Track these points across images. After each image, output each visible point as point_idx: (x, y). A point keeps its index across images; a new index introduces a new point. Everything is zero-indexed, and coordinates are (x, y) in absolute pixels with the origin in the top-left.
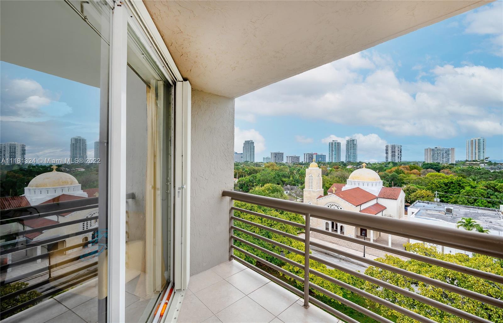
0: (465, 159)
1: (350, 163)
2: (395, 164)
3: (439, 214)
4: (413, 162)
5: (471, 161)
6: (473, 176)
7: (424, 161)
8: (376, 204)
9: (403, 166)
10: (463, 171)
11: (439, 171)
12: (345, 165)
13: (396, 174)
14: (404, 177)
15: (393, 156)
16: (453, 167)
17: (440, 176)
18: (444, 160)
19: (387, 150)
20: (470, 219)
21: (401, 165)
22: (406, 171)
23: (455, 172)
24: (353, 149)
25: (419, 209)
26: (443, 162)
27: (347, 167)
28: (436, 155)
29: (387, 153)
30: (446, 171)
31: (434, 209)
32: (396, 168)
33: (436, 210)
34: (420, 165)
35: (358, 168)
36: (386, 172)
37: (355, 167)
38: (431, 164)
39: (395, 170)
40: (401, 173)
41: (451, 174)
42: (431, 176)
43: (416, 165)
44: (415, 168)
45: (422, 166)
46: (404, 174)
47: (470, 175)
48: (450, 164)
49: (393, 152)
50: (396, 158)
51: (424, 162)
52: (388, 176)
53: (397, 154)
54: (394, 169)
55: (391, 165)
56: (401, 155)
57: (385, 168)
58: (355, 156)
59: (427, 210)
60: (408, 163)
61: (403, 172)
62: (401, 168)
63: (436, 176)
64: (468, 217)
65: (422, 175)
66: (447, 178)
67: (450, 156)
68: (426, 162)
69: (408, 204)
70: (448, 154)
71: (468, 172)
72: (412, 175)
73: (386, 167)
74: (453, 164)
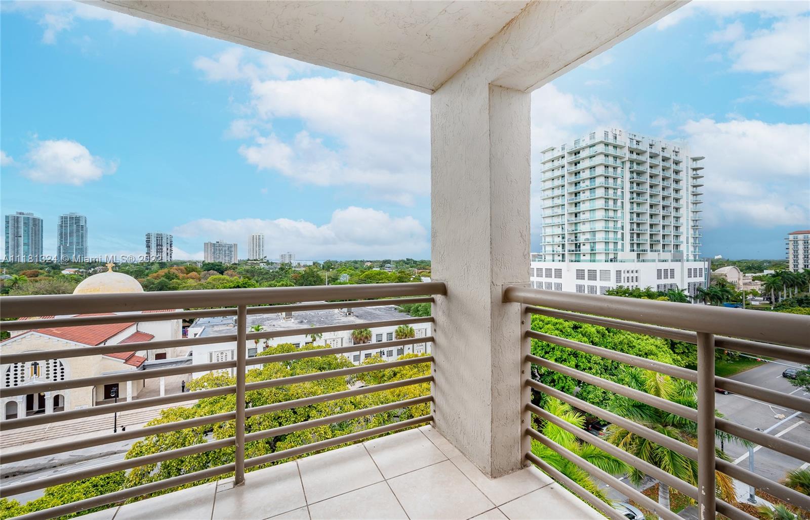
0: (247, 259)
1: (69, 264)
2: (162, 265)
3: (228, 328)
4: (189, 261)
5: (252, 260)
6: (256, 278)
7: (203, 259)
8: (136, 333)
9: (175, 267)
10: (247, 271)
11: (222, 273)
12: (55, 268)
13: (167, 280)
14: (179, 285)
15: (159, 250)
16: (237, 268)
17: (223, 280)
18: (227, 259)
19: (148, 242)
20: (259, 327)
21: (172, 266)
22: (181, 275)
23: (240, 273)
24: (78, 236)
25: (203, 327)
26: (225, 261)
27: (64, 272)
28: (218, 252)
29: (148, 246)
30: (230, 272)
31: (221, 323)
32: (166, 270)
33: (224, 324)
34: (199, 265)
35: (90, 275)
36: (149, 278)
37: (82, 272)
38: (212, 264)
39: (164, 274)
40: (173, 279)
41: (235, 276)
42: (214, 280)
43: (194, 265)
44: (193, 270)
45: (202, 268)
46: (179, 279)
47: (254, 276)
48: (233, 264)
49: (159, 245)
50: (164, 255)
51: (204, 262)
52: (153, 284)
53: (164, 249)
54: (162, 272)
55: (155, 267)
56: (171, 250)
57: (147, 271)
58: (82, 251)
59: (213, 326)
60: (183, 263)
61: (176, 277)
62: (173, 270)
63: (219, 279)
64: (256, 325)
65: (202, 280)
66: (231, 282)
67: (233, 253)
68: (207, 262)
69: (187, 324)
70: (231, 251)
71: (252, 272)
72: (190, 281)
73: (147, 269)
74: (235, 264)
